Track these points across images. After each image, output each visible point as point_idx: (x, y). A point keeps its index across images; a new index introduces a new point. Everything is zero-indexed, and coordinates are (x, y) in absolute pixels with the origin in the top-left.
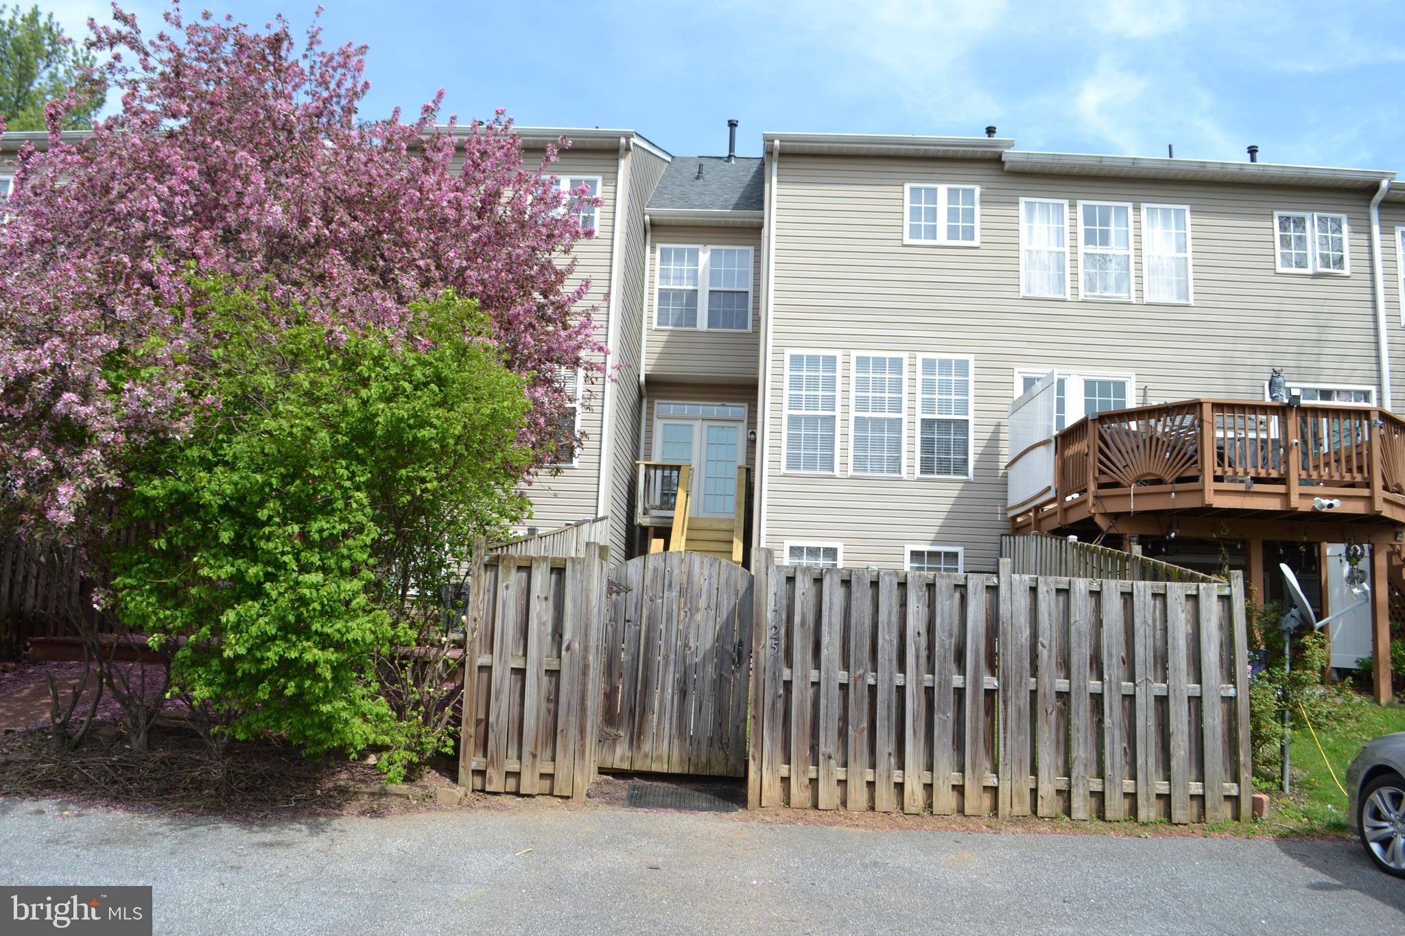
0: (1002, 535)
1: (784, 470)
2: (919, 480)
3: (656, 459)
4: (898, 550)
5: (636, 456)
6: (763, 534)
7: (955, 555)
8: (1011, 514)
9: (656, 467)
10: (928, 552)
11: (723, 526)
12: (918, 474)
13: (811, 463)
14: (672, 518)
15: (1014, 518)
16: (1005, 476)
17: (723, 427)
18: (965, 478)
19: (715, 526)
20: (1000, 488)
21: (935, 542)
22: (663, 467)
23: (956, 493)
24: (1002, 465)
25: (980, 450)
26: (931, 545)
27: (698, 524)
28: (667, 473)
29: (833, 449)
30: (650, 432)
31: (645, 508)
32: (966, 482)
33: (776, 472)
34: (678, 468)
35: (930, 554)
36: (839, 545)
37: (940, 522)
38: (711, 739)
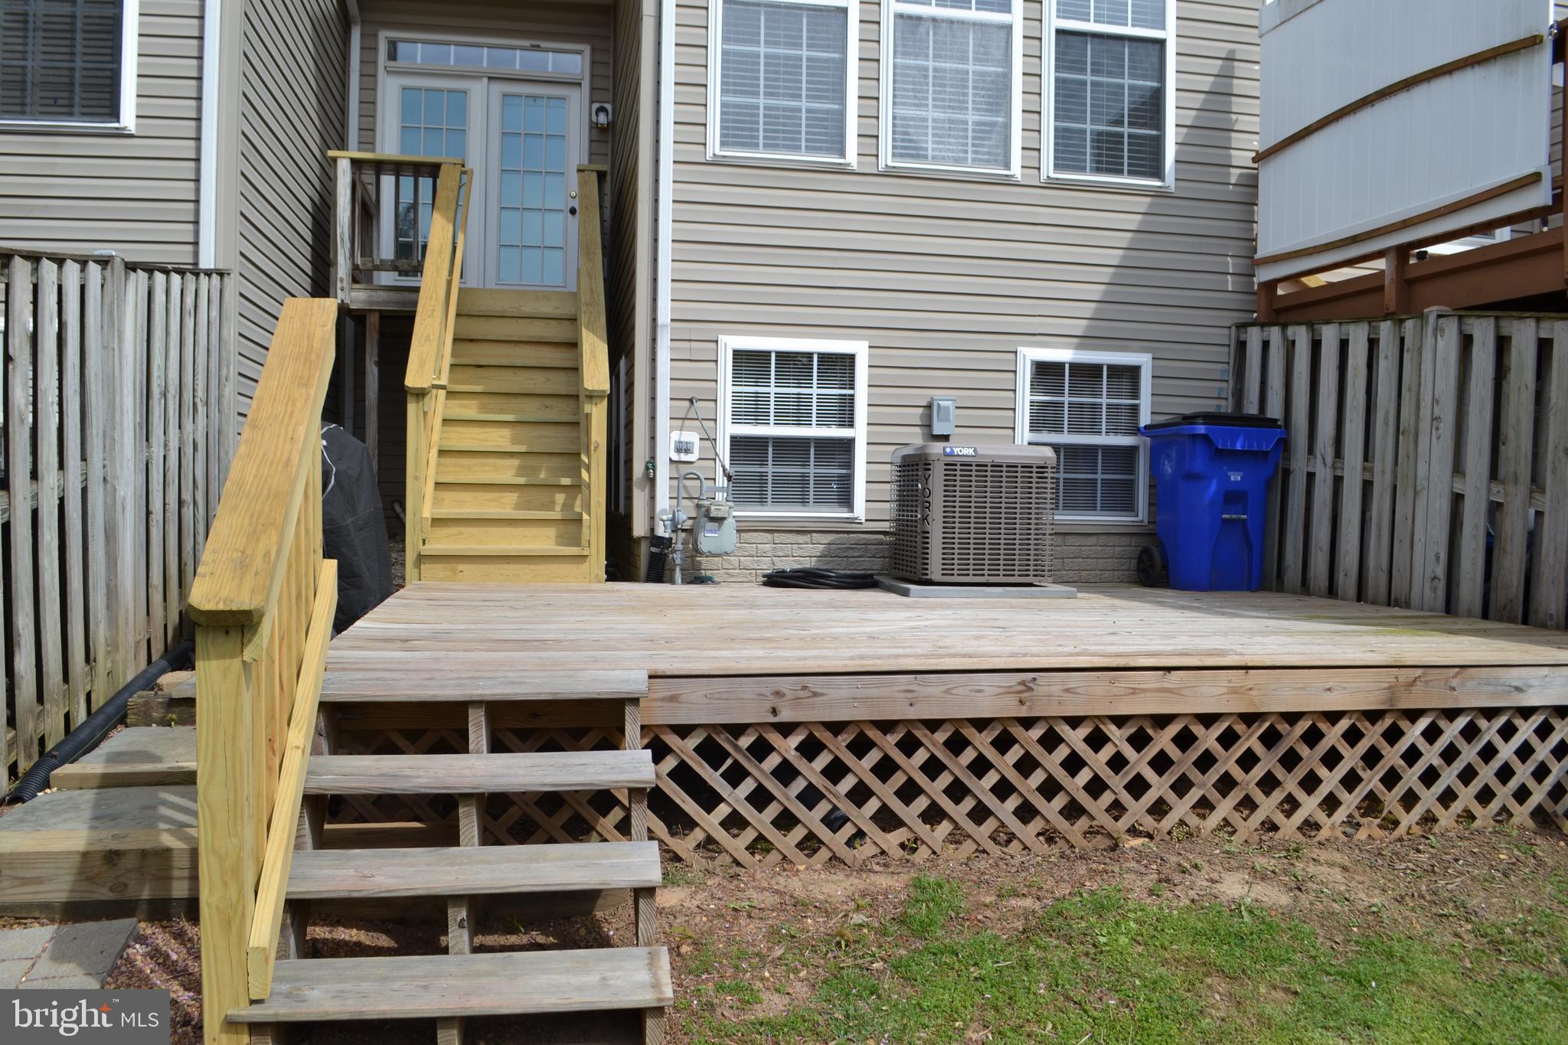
0: (1242, 326)
1: (714, 147)
2: (1052, 185)
3: (389, 147)
4: (1002, 361)
5: (334, 133)
6: (664, 315)
7: (1133, 372)
8: (1264, 275)
9: (380, 167)
10: (1073, 366)
11: (546, 308)
12: (1048, 169)
13: (783, 133)
14: (417, 290)
15: (1271, 286)
16: (1251, 184)
17: (535, 98)
18: (1155, 183)
19: (528, 308)
20: (1234, 211)
21: (1086, 340)
22: (398, 168)
23: (1133, 222)
24: (1243, 158)
25: (1189, 117)
26: (1079, 347)
27: (484, 305)
28: (407, 182)
29: (841, 97)
30: (369, 104)
31: (355, 267)
32: (1159, 194)
33: (692, 153)
34: (433, 170)
35: (1077, 369)
36: (858, 348)
37: (1096, 292)
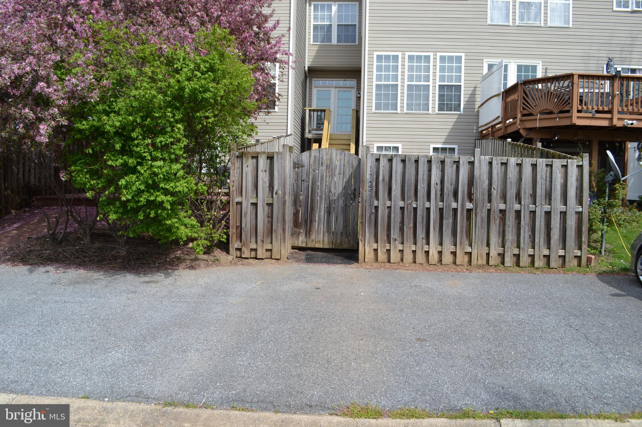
0: (476, 140)
1: (374, 110)
2: (437, 114)
3: (314, 107)
4: (427, 147)
5: (304, 105)
6: (364, 140)
7: (454, 149)
8: (480, 129)
9: (314, 110)
10: (441, 148)
11: (346, 138)
12: (437, 111)
13: (386, 107)
14: (322, 134)
15: (482, 131)
16: (478, 112)
17: (345, 91)
18: (459, 113)
19: (342, 138)
20: (476, 117)
21: (444, 143)
22: (317, 111)
23: (454, 120)
24: (477, 106)
25: (466, 99)
26: (443, 144)
27: (334, 137)
28: (319, 113)
29: (397, 100)
30: (311, 94)
31: (309, 130)
32: (460, 115)
33: (370, 111)
34: (324, 111)
36: (400, 145)
37: (447, 134)
38: (342, 233)
